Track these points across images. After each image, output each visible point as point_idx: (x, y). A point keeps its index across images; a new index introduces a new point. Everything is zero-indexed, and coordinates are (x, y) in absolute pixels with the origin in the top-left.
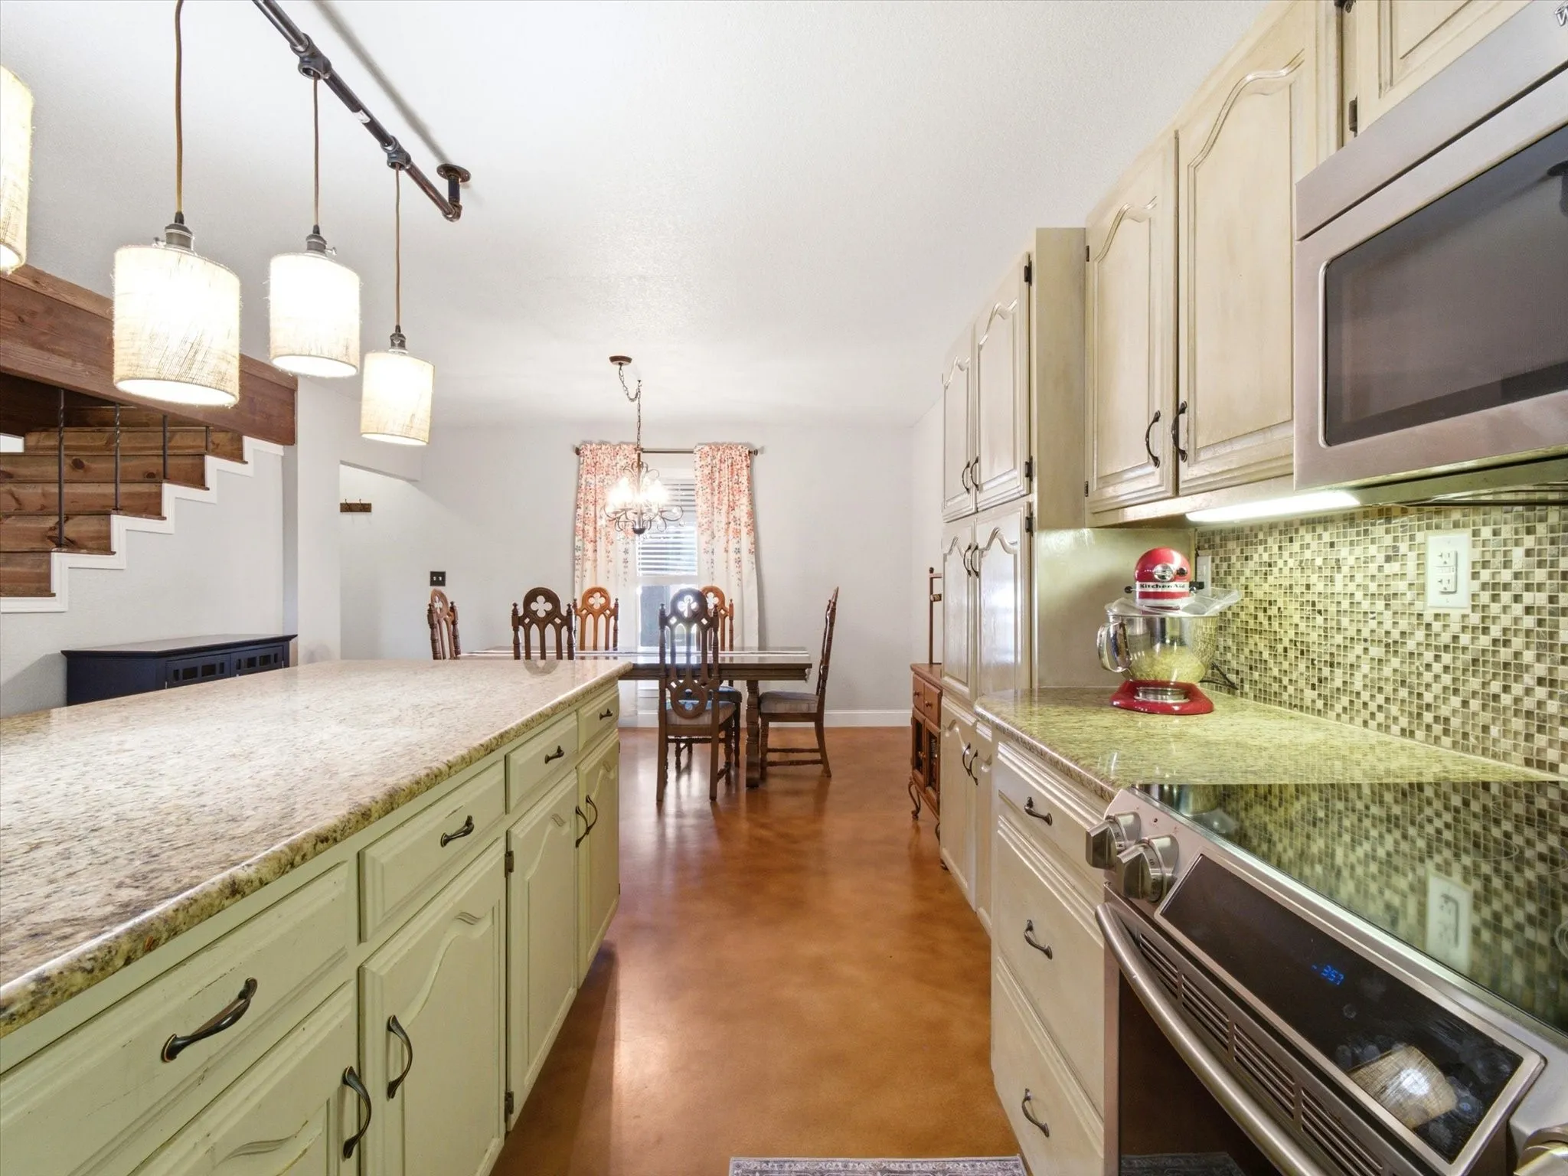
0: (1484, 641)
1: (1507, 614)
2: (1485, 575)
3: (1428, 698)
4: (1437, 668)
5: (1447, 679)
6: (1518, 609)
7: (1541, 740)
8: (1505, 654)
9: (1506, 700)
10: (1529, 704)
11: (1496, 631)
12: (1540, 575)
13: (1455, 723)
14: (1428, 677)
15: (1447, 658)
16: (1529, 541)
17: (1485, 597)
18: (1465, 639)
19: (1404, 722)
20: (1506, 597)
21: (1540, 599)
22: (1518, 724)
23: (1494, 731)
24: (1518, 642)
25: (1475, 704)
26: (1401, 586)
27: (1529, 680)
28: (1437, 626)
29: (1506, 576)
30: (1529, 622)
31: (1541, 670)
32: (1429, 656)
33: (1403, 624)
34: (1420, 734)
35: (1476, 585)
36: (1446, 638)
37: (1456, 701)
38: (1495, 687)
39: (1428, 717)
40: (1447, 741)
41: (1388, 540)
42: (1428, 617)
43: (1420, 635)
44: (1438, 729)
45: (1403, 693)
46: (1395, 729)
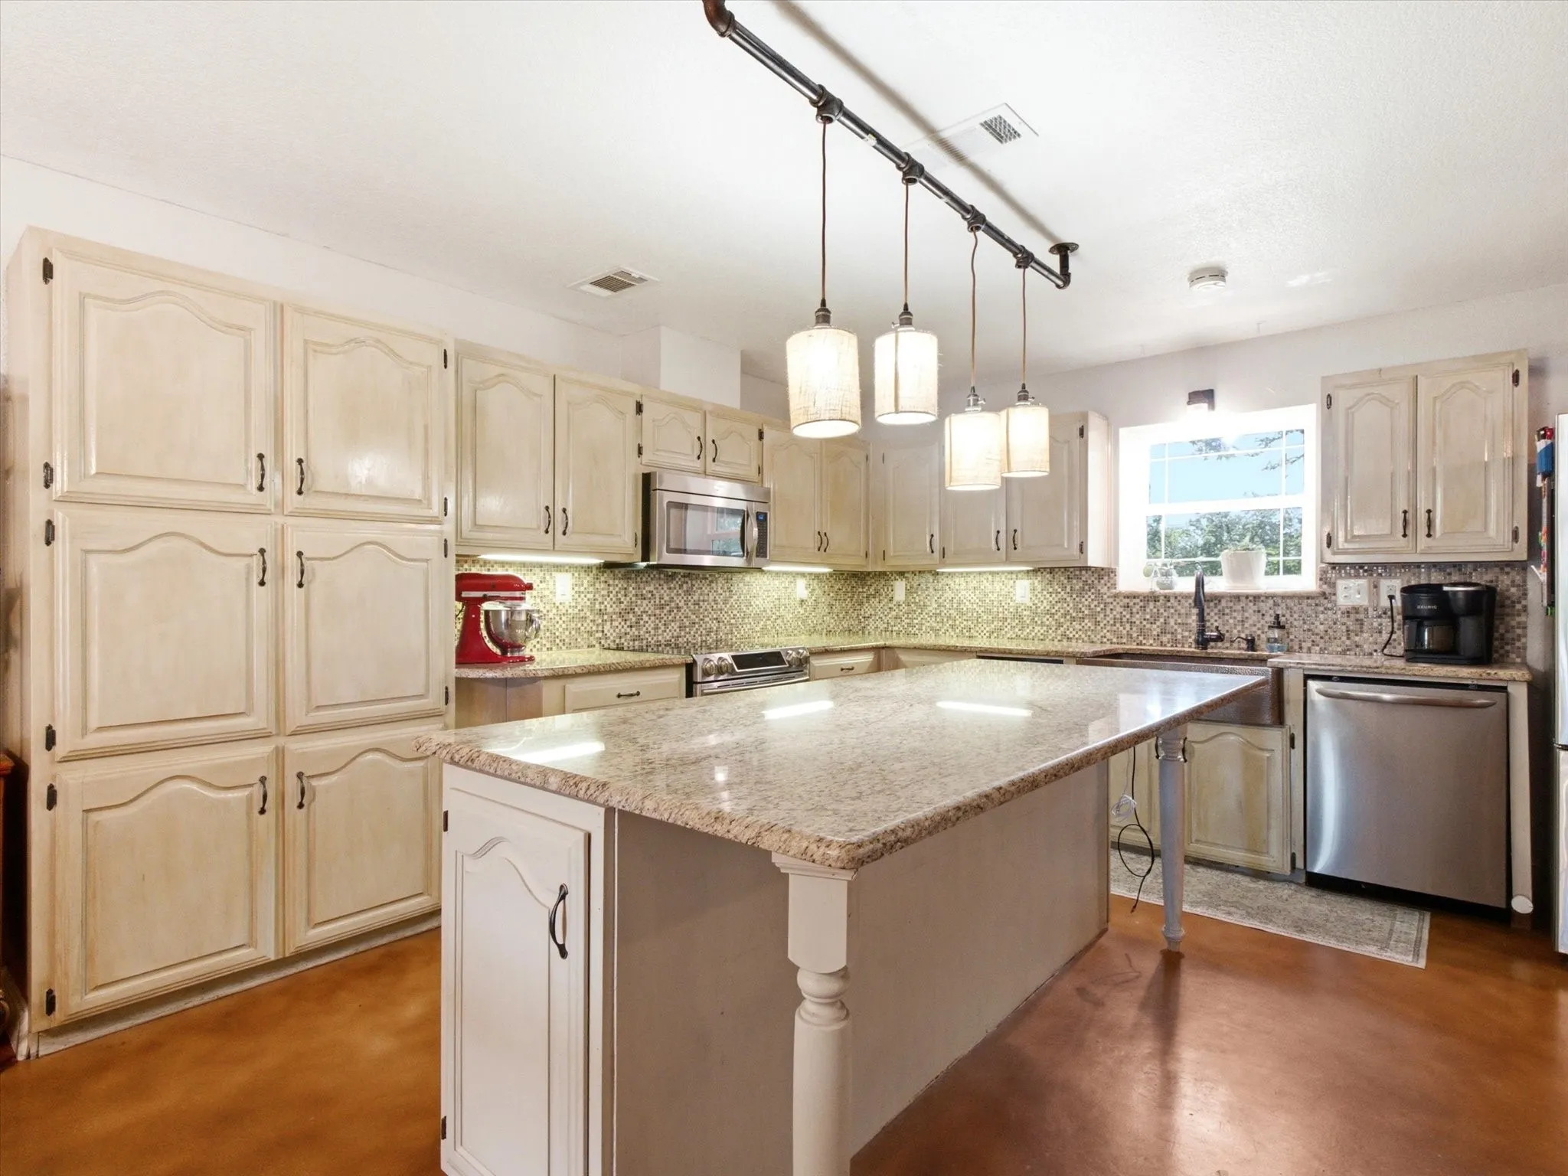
0: (576, 611)
1: (584, 601)
2: (576, 589)
3: (557, 634)
4: (561, 622)
5: (564, 626)
6: (586, 599)
7: (591, 638)
8: (582, 614)
9: (582, 628)
10: (588, 629)
11: (579, 607)
12: (591, 589)
13: (567, 640)
14: (557, 626)
15: (564, 618)
16: (588, 578)
17: (577, 596)
18: (570, 611)
19: (548, 645)
20: (582, 595)
21: (590, 596)
22: (586, 635)
23: (579, 640)
24: (585, 610)
25: (573, 632)
26: (547, 593)
27: (588, 621)
28: (561, 607)
29: (582, 589)
30: (588, 603)
31: (591, 617)
32: (558, 618)
33: (548, 608)
34: (554, 648)
35: (573, 593)
36: (564, 611)
37: (567, 633)
38: (579, 625)
39: (558, 641)
40: (564, 648)
41: (541, 574)
42: (557, 604)
43: (554, 611)
44: (561, 644)
45: (548, 634)
46: (545, 649)
